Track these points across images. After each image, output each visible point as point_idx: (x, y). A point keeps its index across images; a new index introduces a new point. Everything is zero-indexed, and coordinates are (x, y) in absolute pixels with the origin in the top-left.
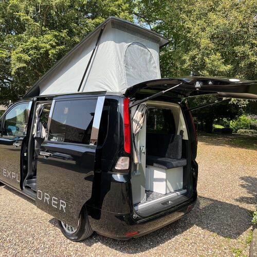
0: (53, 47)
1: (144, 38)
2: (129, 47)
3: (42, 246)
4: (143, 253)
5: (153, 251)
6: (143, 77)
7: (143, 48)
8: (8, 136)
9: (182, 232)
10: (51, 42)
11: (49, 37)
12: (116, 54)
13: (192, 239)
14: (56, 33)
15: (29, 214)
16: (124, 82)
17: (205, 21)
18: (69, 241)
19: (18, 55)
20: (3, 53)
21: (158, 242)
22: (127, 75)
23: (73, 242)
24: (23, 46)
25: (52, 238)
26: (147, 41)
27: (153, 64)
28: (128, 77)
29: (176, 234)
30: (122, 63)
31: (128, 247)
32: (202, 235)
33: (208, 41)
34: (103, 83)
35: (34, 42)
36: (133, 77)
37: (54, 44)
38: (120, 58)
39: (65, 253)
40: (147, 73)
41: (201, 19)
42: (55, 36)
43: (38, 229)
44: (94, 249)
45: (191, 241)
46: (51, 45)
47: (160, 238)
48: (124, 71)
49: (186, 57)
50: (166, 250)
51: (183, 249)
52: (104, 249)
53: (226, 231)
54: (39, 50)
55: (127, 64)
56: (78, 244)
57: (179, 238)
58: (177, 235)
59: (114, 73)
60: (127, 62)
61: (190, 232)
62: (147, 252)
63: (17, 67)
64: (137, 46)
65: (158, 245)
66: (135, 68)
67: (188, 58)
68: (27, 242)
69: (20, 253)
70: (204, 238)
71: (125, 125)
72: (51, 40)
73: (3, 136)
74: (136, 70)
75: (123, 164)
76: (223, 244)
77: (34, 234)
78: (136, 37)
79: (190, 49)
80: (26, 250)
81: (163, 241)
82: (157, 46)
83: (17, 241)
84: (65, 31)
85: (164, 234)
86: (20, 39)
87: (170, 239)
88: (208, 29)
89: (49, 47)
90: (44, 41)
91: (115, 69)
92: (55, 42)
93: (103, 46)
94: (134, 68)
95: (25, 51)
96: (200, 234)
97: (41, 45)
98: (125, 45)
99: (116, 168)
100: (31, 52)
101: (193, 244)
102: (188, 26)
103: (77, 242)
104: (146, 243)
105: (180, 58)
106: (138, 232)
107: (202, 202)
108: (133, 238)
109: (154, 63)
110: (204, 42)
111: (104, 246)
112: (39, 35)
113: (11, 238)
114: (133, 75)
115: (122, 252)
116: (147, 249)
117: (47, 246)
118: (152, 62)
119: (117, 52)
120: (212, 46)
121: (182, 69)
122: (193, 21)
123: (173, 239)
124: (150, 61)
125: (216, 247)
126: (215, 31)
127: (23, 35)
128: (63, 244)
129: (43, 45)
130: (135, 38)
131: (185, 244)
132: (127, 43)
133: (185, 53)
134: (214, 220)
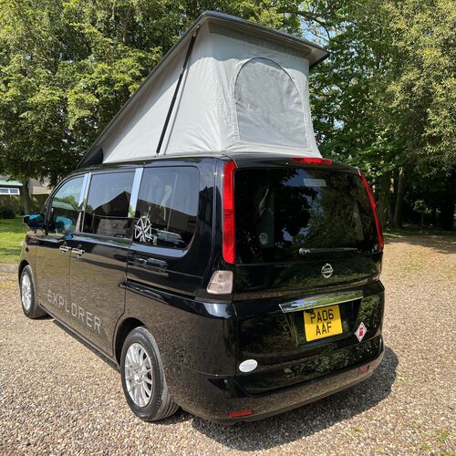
0: (137, 79)
1: (276, 50)
2: (246, 68)
3: (90, 427)
4: (268, 451)
5: (287, 448)
6: (272, 122)
7: (272, 68)
8: (57, 234)
9: (352, 416)
10: (132, 71)
11: (129, 61)
12: (217, 81)
13: (367, 431)
14: (141, 54)
15: (81, 369)
16: (233, 133)
17: (430, 14)
18: (137, 420)
19: (76, 97)
20: (54, 94)
21: (300, 432)
22: (240, 119)
23: (143, 423)
24: (86, 80)
25: (110, 413)
26: (283, 54)
27: (295, 96)
28: (241, 123)
29: (338, 418)
30: (230, 96)
31: (241, 437)
32: (390, 425)
33: (437, 53)
34: (193, 135)
35: (103, 72)
36: (251, 122)
37: (138, 73)
38: (226, 87)
39: (126, 440)
40: (282, 114)
41: (423, 10)
42: (140, 60)
43: (91, 396)
44: (179, 437)
45: (366, 435)
46: (133, 76)
47: (306, 424)
48: (234, 112)
49: (394, 87)
50: (312, 448)
51: (345, 448)
52: (196, 438)
53: (443, 418)
54: (112, 86)
55: (239, 99)
56: (151, 427)
57: (343, 427)
58: (340, 420)
59: (213, 117)
60: (240, 94)
61: (367, 417)
62: (275, 449)
63: (77, 117)
64: (262, 64)
65: (300, 437)
66: (257, 106)
67: (399, 88)
68: (68, 417)
69: (50, 436)
70: (393, 430)
71: (226, 210)
72: (133, 67)
73: (49, 234)
74: (258, 110)
75: (222, 284)
76: (429, 444)
77: (81, 404)
78: (259, 47)
79: (402, 71)
80: (63, 431)
81: (311, 430)
82: (306, 63)
83: (52, 414)
84: (156, 49)
85: (315, 418)
86: (81, 69)
87: (325, 427)
88: (436, 29)
89: (128, 79)
90: (122, 69)
91: (216, 109)
92: (140, 70)
93: (197, 67)
94: (254, 105)
95: (91, 89)
96: (386, 422)
97: (116, 76)
98: (236, 64)
99: (209, 291)
100: (99, 90)
101: (368, 441)
102: (399, 26)
103: (152, 422)
104: (277, 432)
105: (384, 90)
106: (253, 412)
107: (404, 360)
108: (243, 422)
109: (298, 95)
110: (430, 55)
111: (198, 434)
112: (113, 60)
113: (44, 409)
114: (252, 119)
115: (228, 446)
116: (277, 443)
117: (98, 427)
118: (293, 94)
119: (220, 77)
120: (445, 61)
121: (388, 110)
122: (407, 16)
123: (331, 429)
124: (289, 92)
125: (414, 449)
126: (451, 33)
127: (87, 62)
128: (126, 424)
129: (120, 76)
130: (256, 50)
131: (352, 440)
132: (240, 59)
133: (394, 79)
134: (421, 395)
